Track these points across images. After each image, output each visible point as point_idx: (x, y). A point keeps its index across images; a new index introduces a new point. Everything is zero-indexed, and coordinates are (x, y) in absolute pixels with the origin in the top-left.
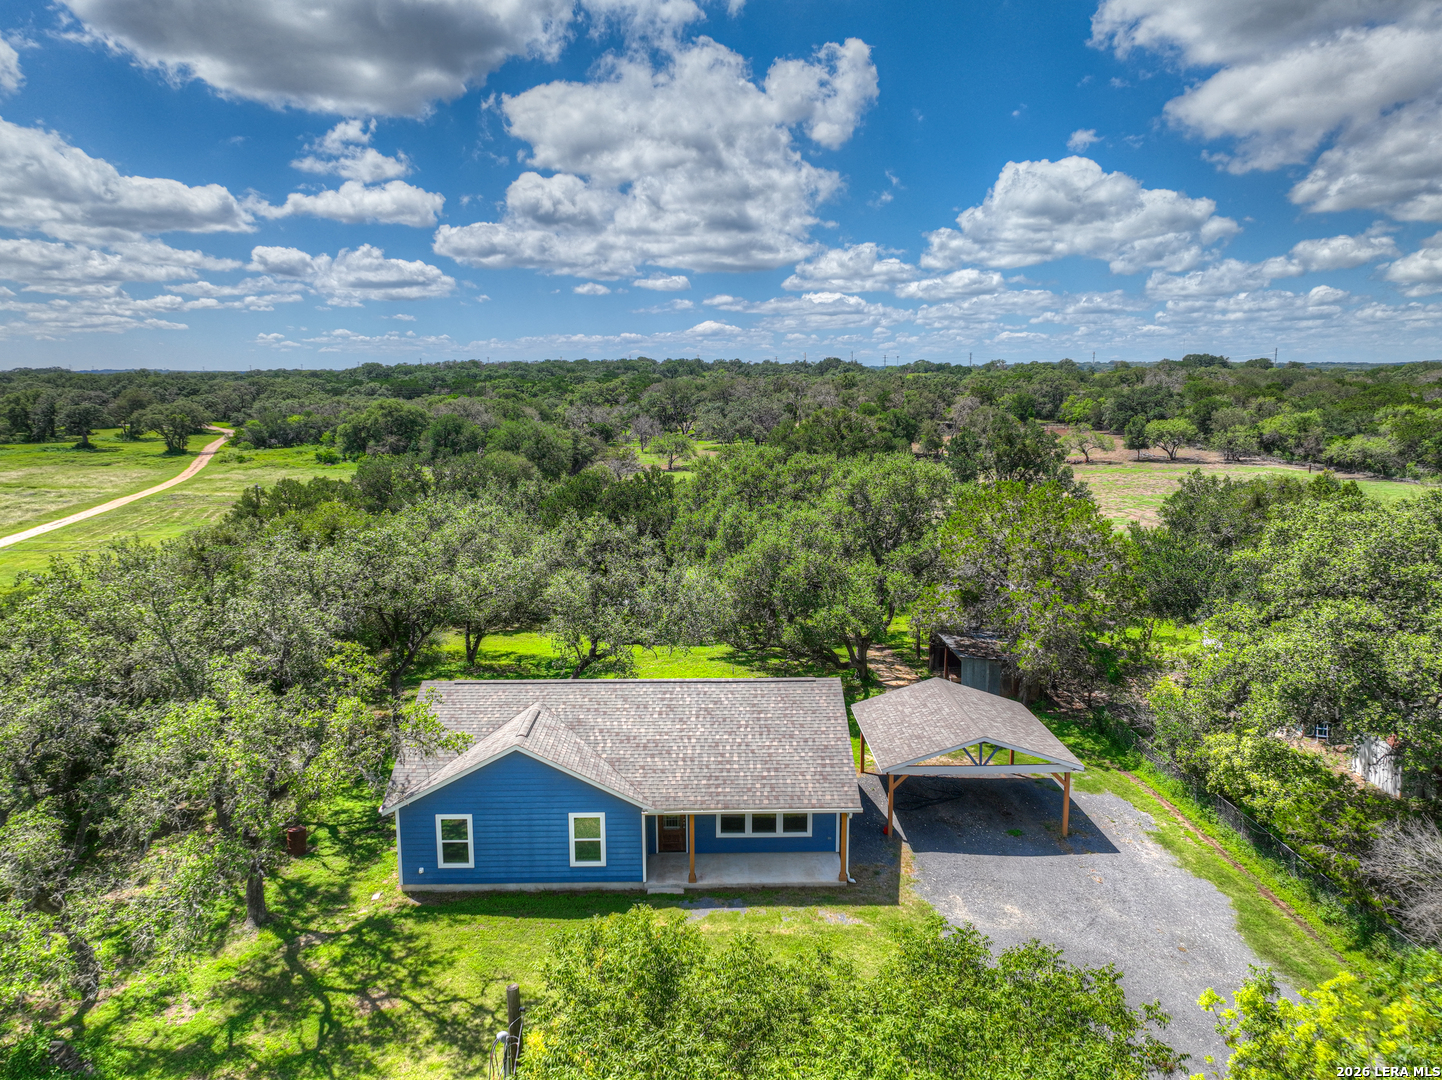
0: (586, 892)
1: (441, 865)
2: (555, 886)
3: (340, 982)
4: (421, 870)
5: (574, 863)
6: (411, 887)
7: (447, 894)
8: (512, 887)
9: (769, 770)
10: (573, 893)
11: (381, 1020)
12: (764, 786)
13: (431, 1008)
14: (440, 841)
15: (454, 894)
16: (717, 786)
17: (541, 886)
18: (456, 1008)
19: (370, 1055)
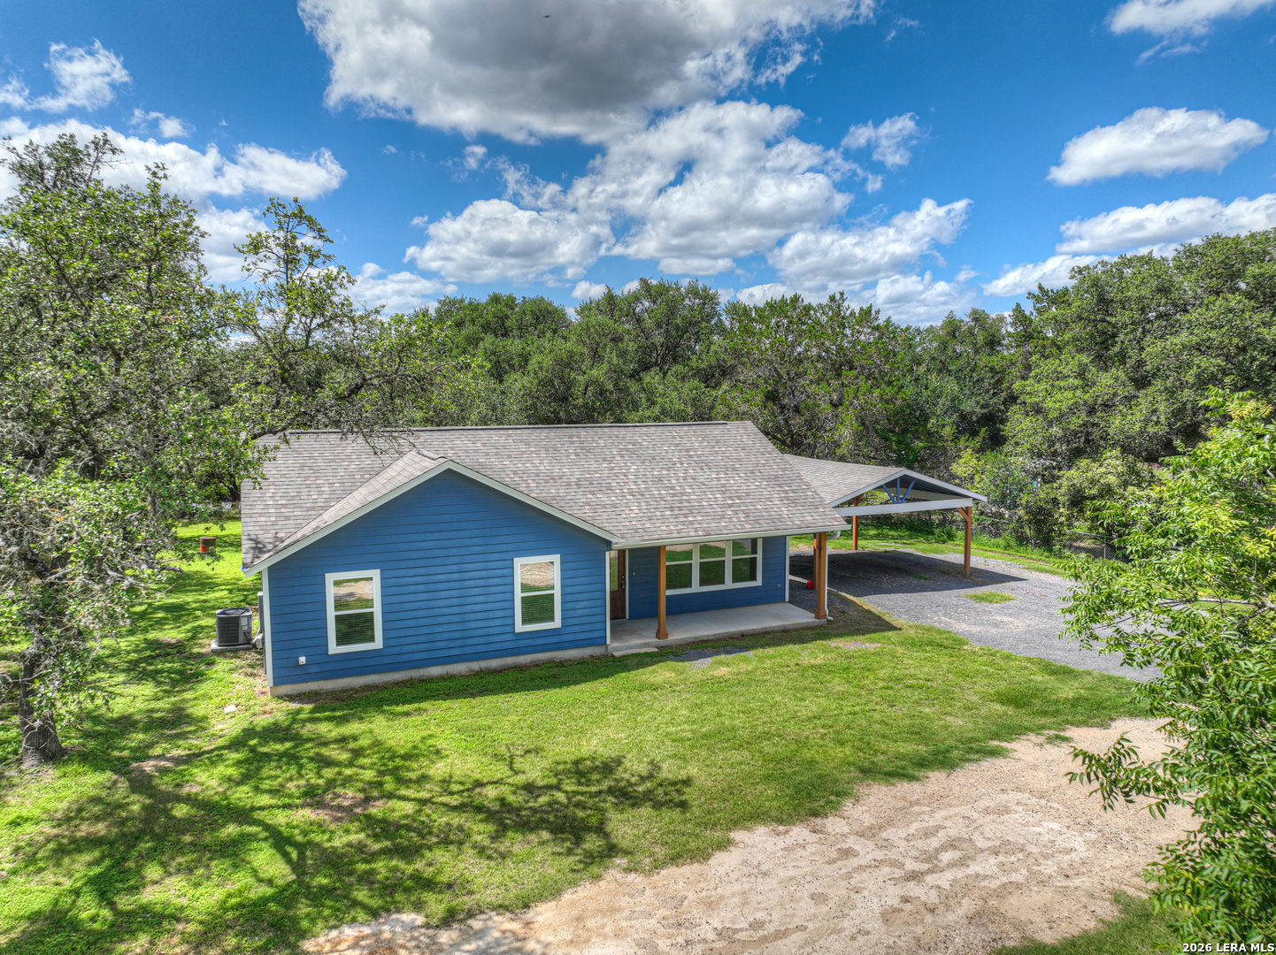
0: (536, 665)
1: (334, 648)
2: (494, 663)
3: (265, 800)
4: (302, 660)
5: (520, 627)
6: (286, 689)
7: (344, 691)
8: (435, 671)
9: (730, 498)
10: (520, 668)
11: (383, 828)
12: (736, 512)
13: (454, 801)
14: (331, 613)
15: (355, 690)
16: (685, 516)
17: (475, 666)
18: (491, 792)
19: (410, 869)
